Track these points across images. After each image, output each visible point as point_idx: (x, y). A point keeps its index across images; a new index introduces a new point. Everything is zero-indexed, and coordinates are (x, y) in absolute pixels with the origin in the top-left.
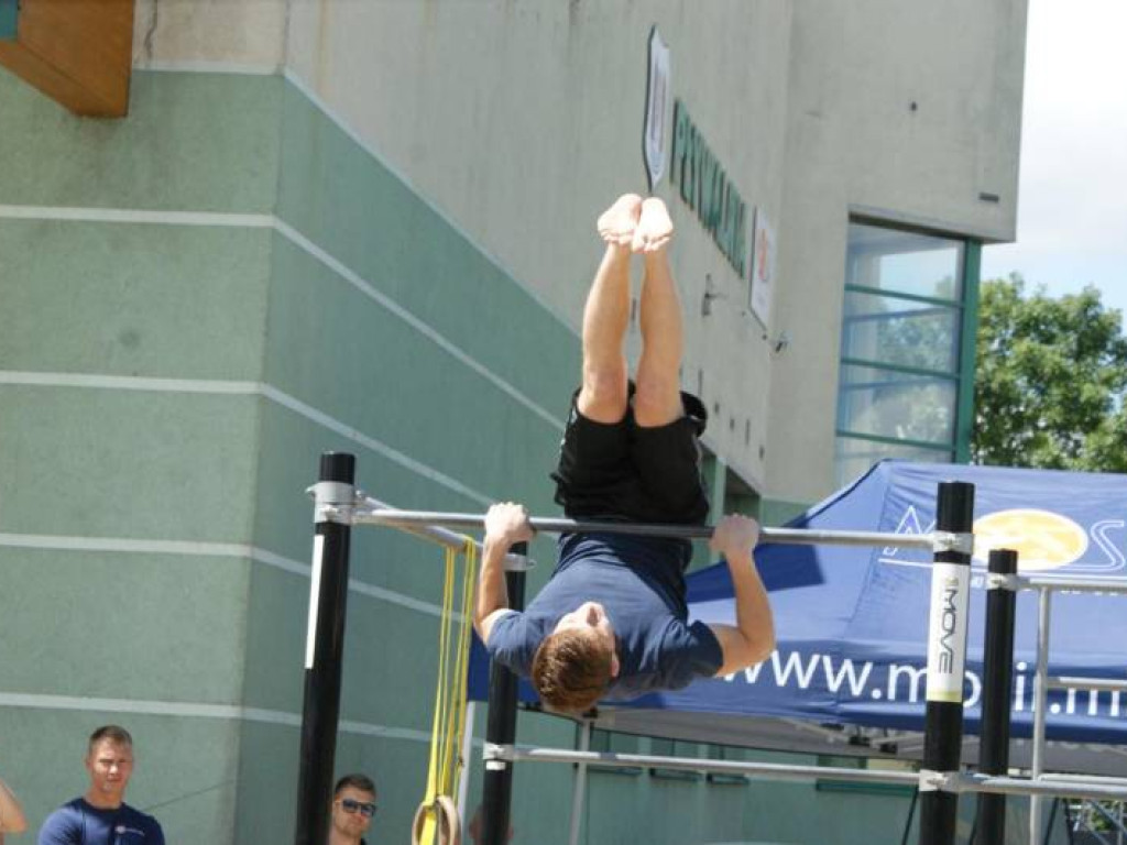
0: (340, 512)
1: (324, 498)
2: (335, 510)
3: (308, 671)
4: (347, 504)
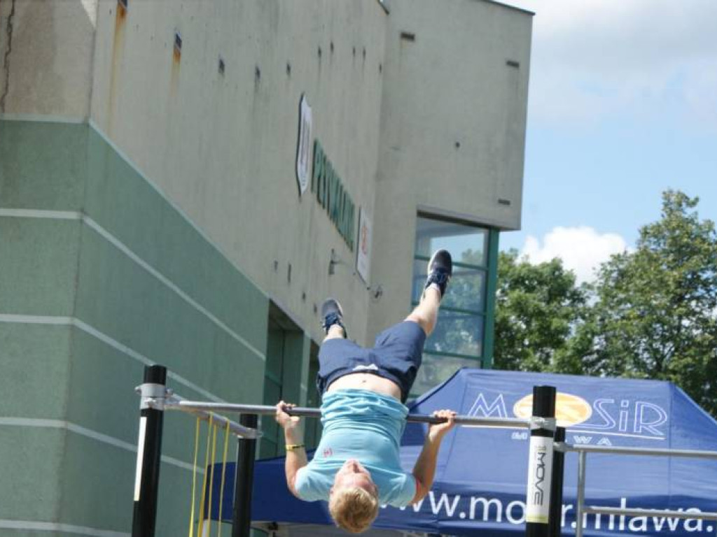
0: (157, 402)
1: (147, 394)
2: (154, 401)
3: (136, 502)
4: (162, 397)
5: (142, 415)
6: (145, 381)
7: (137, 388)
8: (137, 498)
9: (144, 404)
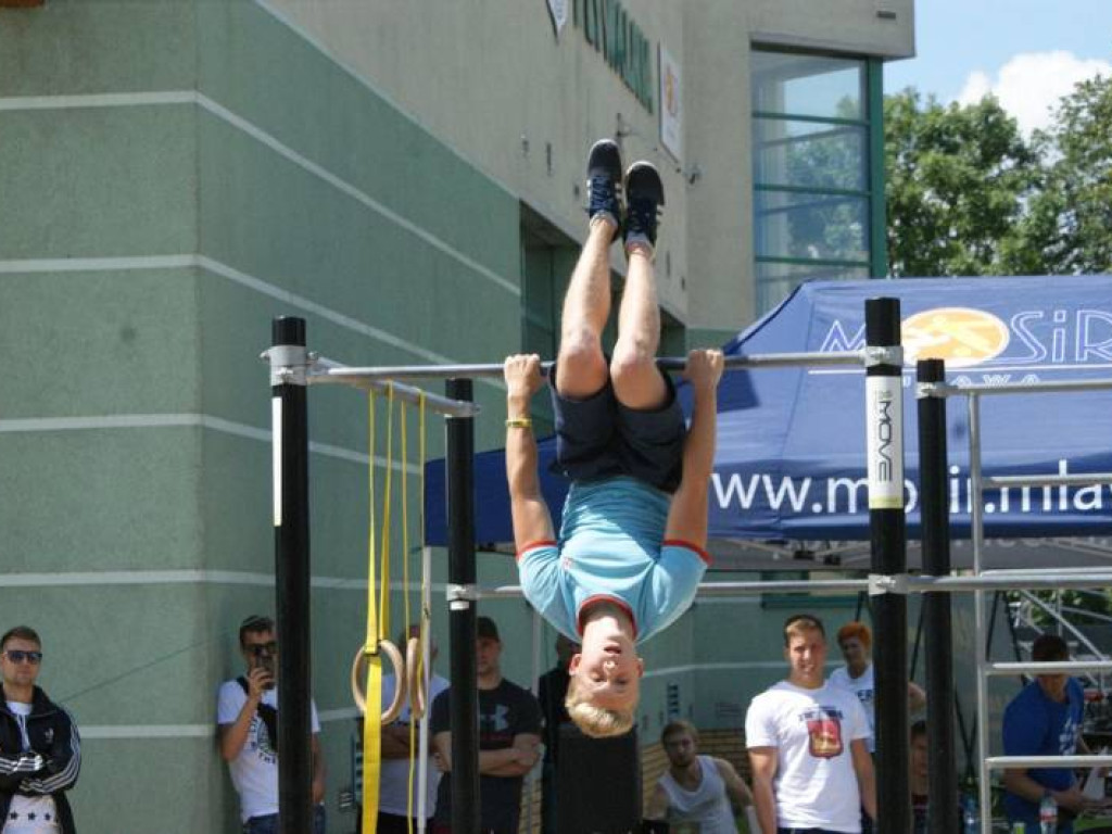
0: (294, 373)
1: (278, 362)
2: (291, 372)
3: (277, 528)
4: (301, 365)
5: (275, 395)
6: (275, 343)
7: (263, 355)
8: (278, 521)
9: (275, 380)
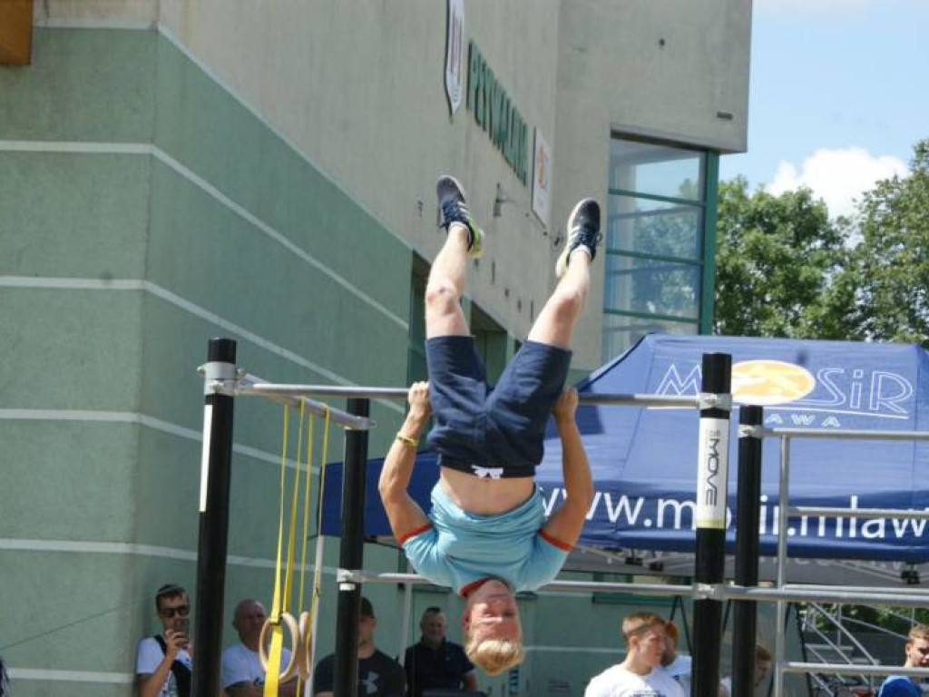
0: (225, 385)
1: (212, 375)
2: (221, 384)
3: (202, 513)
4: (231, 379)
5: (208, 403)
6: (210, 360)
7: (199, 368)
8: (203, 508)
9: (208, 390)
